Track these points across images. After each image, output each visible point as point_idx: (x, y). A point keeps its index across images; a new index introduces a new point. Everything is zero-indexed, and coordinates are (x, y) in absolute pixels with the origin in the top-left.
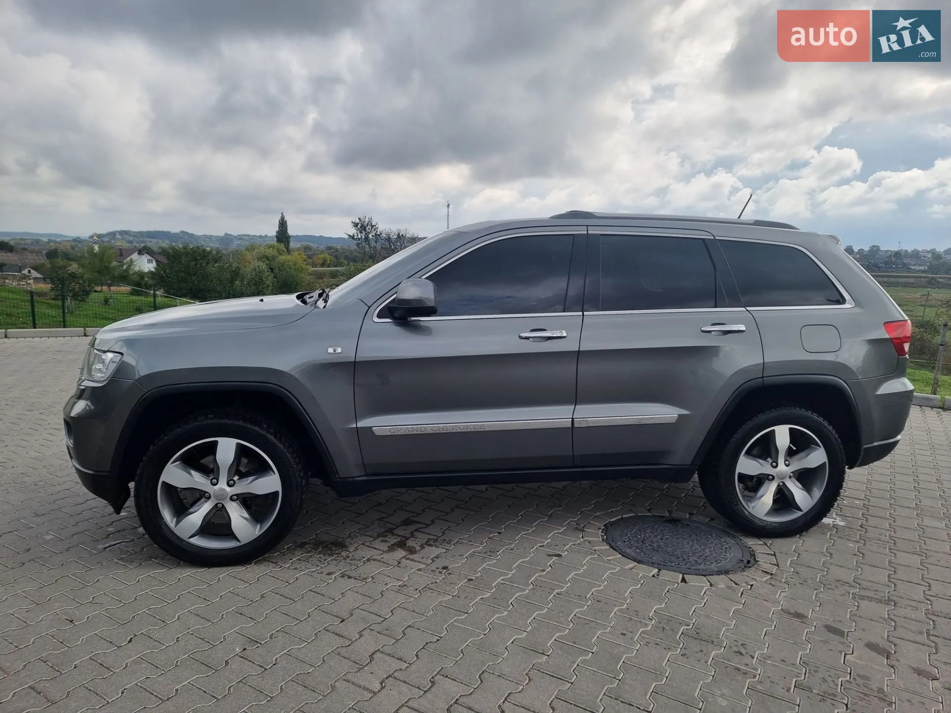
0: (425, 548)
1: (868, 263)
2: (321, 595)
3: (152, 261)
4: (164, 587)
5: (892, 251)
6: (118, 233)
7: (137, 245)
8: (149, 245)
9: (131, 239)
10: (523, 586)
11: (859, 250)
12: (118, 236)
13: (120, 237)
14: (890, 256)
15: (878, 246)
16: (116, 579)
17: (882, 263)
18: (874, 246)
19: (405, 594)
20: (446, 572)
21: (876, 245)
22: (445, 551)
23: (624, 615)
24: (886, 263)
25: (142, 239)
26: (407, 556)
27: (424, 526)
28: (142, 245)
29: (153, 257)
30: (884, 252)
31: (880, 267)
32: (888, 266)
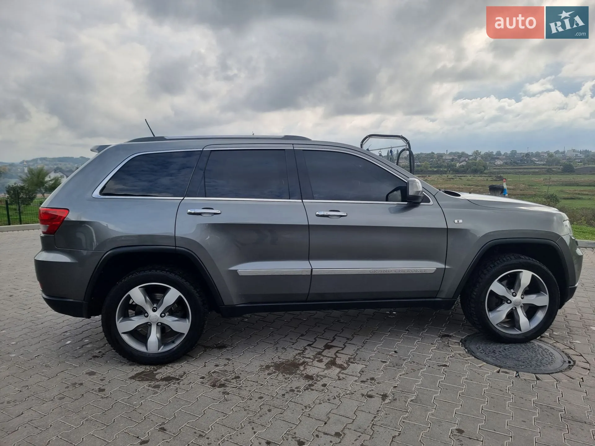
0: (350, 365)
1: (510, 161)
2: (300, 404)
3: (64, 176)
4: (190, 405)
5: (524, 153)
6: (39, 159)
7: (52, 166)
8: (60, 166)
9: (47, 163)
10: (435, 389)
11: (504, 153)
12: (39, 162)
13: (40, 162)
14: (523, 156)
15: (515, 151)
16: (154, 402)
17: (518, 161)
18: (513, 151)
19: (356, 400)
20: (374, 382)
21: (514, 150)
22: (365, 366)
23: (516, 407)
24: (521, 160)
25: (55, 163)
26: (341, 371)
27: (341, 349)
28: (56, 167)
29: (64, 174)
30: (519, 154)
31: (518, 163)
32: (522, 162)
